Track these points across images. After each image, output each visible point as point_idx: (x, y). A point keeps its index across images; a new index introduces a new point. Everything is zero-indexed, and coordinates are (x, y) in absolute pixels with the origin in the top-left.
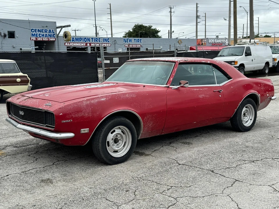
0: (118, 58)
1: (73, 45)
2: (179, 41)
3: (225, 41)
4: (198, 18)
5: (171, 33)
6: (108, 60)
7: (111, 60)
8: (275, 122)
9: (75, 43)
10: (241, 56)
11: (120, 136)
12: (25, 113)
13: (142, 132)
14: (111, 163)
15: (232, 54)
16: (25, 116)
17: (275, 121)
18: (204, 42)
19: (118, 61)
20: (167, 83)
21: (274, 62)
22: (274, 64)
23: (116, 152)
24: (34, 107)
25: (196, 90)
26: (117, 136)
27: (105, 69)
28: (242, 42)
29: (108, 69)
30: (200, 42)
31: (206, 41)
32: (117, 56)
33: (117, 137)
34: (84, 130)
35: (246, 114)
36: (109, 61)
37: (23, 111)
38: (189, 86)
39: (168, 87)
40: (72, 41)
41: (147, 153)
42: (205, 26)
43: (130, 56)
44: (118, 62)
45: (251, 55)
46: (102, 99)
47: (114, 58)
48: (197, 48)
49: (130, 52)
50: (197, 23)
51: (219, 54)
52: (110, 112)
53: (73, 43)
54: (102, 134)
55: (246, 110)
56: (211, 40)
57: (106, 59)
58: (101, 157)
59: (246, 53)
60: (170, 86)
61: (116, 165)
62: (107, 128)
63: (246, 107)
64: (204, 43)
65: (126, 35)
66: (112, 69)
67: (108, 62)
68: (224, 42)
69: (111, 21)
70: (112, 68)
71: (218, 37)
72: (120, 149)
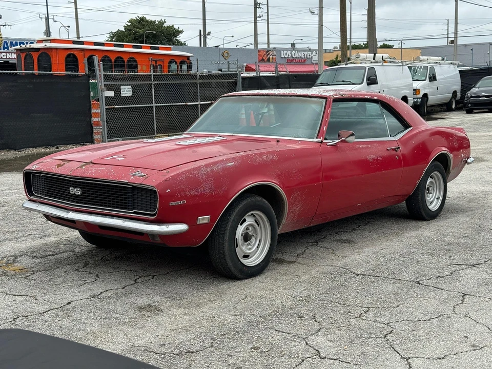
0: (130, 87)
1: (5, 57)
2: (225, 53)
3: (312, 54)
4: (259, 8)
5: (204, 35)
6: (111, 90)
7: (117, 91)
8: (470, 204)
9: (9, 53)
10: (359, 84)
11: (253, 229)
12: (84, 190)
13: (284, 221)
14: (242, 277)
15: (343, 81)
16: (84, 196)
17: (469, 202)
18: (271, 57)
19: (131, 92)
20: (317, 136)
21: (415, 96)
22: (416, 100)
23: (246, 256)
24: (110, 178)
25: (363, 147)
26: (247, 229)
27: (106, 109)
28: (360, 58)
29: (111, 109)
30: (265, 56)
31: (275, 53)
32: (129, 83)
33: (248, 231)
34: (202, 219)
35: (430, 189)
36: (113, 92)
37: (80, 188)
38: (356, 140)
39: (321, 142)
40: (4, 49)
41: (287, 258)
42: (268, 23)
43: (153, 83)
44: (131, 95)
45: (377, 83)
46: (229, 164)
47: (122, 87)
48: (277, 68)
49: (154, 75)
50: (256, 18)
51: (319, 82)
52: (243, 186)
53: (6, 53)
54: (229, 226)
55: (431, 182)
56: (285, 52)
57: (109, 88)
58: (227, 265)
59: (368, 79)
60: (324, 141)
61: (250, 280)
62: (236, 215)
63: (431, 177)
64: (273, 58)
65: (111, 37)
66: (118, 108)
67: (111, 94)
68: (308, 57)
69: (76, 8)
70: (122, 106)
71: (294, 47)
72: (253, 251)
